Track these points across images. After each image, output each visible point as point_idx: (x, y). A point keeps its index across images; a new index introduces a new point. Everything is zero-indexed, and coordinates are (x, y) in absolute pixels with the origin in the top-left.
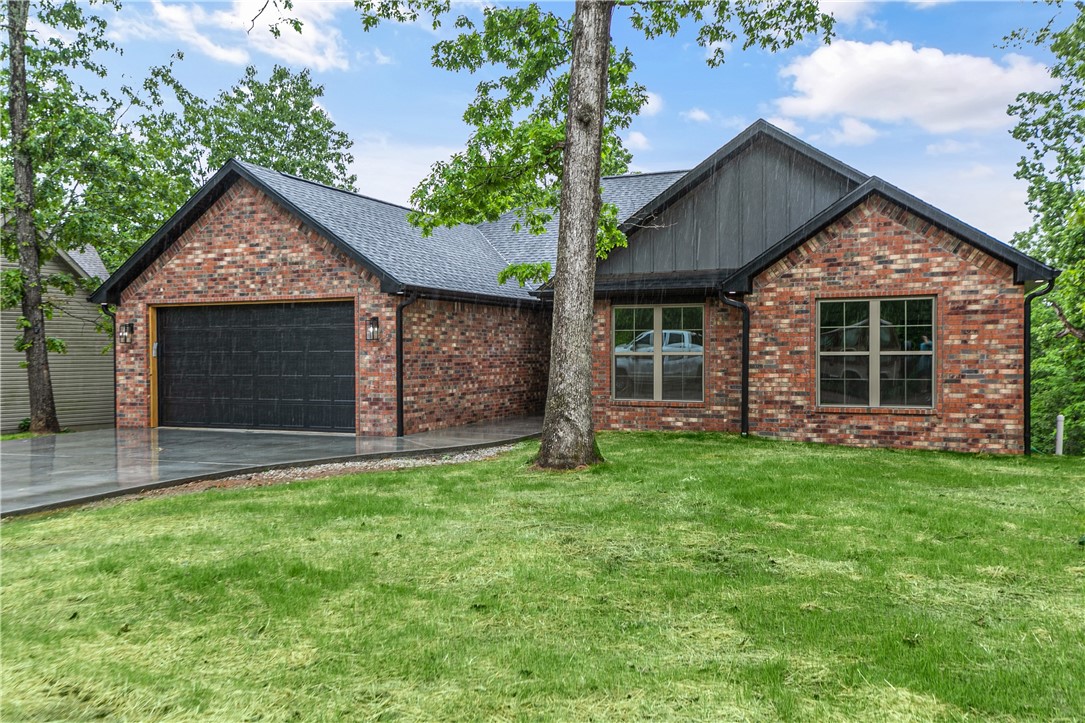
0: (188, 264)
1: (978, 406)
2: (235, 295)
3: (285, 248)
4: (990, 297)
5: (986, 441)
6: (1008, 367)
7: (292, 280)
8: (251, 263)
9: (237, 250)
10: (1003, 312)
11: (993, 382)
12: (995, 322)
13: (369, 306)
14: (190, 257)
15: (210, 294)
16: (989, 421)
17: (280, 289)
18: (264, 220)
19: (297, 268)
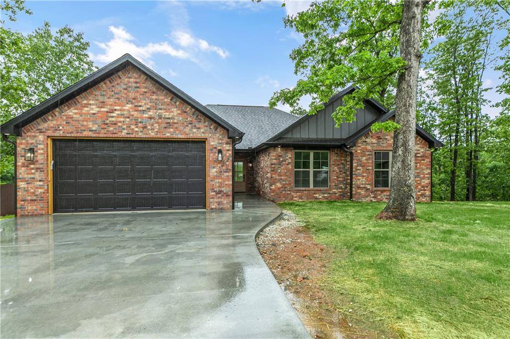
0: (85, 113)
1: (419, 187)
2: (123, 134)
3: (161, 109)
4: (422, 152)
5: (421, 198)
6: (427, 174)
7: (165, 128)
8: (136, 116)
9: (125, 108)
10: (426, 157)
11: (423, 179)
12: (424, 160)
13: (216, 143)
14: (86, 109)
15: (102, 132)
16: (422, 192)
17: (157, 132)
18: (146, 92)
19: (169, 121)
